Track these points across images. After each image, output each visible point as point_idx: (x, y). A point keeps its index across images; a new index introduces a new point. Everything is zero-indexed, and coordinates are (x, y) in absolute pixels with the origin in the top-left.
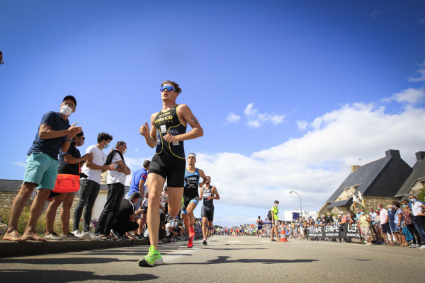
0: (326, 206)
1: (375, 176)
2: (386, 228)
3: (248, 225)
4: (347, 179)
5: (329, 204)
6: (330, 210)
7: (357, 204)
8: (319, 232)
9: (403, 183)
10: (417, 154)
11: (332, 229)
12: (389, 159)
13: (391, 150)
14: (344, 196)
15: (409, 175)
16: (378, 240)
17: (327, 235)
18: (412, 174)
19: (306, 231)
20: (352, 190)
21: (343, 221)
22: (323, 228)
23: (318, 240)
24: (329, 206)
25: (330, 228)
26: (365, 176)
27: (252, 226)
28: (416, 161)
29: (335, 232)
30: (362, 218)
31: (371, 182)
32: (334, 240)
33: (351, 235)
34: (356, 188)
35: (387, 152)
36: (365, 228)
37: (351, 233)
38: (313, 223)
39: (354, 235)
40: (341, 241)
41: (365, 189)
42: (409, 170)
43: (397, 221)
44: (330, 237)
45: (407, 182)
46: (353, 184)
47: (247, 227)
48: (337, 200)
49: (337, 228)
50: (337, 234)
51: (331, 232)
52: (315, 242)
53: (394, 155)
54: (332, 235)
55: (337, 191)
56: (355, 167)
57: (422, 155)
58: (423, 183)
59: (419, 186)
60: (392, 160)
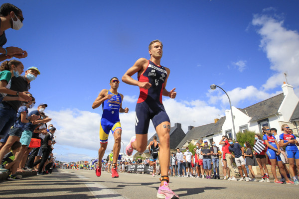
8: (133, 168)
10: (189, 127)
12: (175, 128)
13: (177, 124)
17: (138, 170)
18: (185, 137)
23: (131, 173)
25: (139, 166)
28: (188, 130)
29: (142, 168)
32: (141, 173)
33: (150, 170)
35: (175, 124)
37: (150, 169)
38: (131, 163)
39: (151, 170)
40: (144, 173)
42: (184, 135)
45: (182, 141)
47: (82, 162)
49: (143, 166)
50: (143, 170)
51: (140, 169)
53: (179, 126)
54: (140, 170)
57: (191, 128)
58: (189, 143)
59: (187, 145)
60: (177, 129)
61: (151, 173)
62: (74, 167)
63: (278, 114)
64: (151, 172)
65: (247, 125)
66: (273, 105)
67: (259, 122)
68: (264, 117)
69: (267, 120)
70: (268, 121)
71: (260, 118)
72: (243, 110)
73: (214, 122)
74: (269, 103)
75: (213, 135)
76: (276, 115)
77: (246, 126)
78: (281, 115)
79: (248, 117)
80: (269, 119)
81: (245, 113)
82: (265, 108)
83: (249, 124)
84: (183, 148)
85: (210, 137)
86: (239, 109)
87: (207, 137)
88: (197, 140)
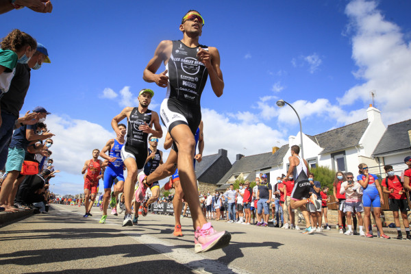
1: (208, 167)
2: (209, 208)
8: (161, 208)
9: (224, 174)
10: (237, 155)
12: (219, 156)
13: (222, 150)
15: (229, 169)
17: (167, 210)
18: (231, 169)
22: (165, 206)
25: (170, 206)
28: (235, 160)
31: (204, 171)
35: (219, 150)
42: (230, 166)
44: (168, 212)
45: (226, 175)
53: (224, 153)
57: (240, 157)
58: (236, 177)
59: (233, 180)
60: (221, 157)
63: (358, 146)
65: (317, 157)
66: (354, 133)
67: (333, 155)
68: (340, 148)
69: (343, 152)
70: (345, 154)
71: (334, 150)
72: (312, 138)
73: (271, 151)
74: (347, 131)
75: (270, 168)
76: (356, 147)
77: (315, 159)
78: (362, 148)
79: (319, 146)
80: (346, 152)
81: (316, 142)
82: (342, 137)
83: (319, 157)
84: (227, 183)
85: (266, 171)
86: (308, 136)
87: (261, 170)
88: (248, 174)
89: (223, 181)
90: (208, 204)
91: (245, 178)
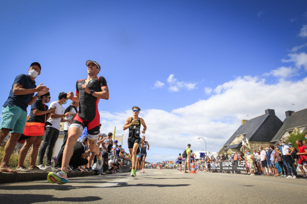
0: (223, 148)
1: (258, 128)
2: (265, 163)
3: (169, 162)
4: (239, 129)
5: (225, 147)
6: (226, 151)
7: (245, 147)
8: (218, 167)
9: (276, 132)
10: (286, 112)
11: (227, 164)
12: (267, 116)
13: (269, 110)
14: (236, 141)
15: (280, 127)
16: (259, 172)
17: (223, 168)
18: (283, 126)
19: (209, 166)
20: (242, 137)
21: (235, 159)
23: (217, 172)
24: (225, 148)
26: (251, 127)
27: (171, 162)
28: (285, 117)
29: (229, 166)
30: (248, 157)
31: (255, 131)
32: (228, 172)
33: (240, 169)
34: (245, 135)
35: (266, 111)
36: (250, 164)
37: (241, 167)
38: (214, 160)
39: (242, 169)
40: (233, 172)
41: (250, 136)
42: (281, 123)
43: (272, 159)
44: (225, 170)
45: (279, 132)
46: (242, 133)
47: (167, 163)
48: (231, 144)
50: (231, 168)
51: (227, 167)
52: (216, 173)
53: (271, 112)
54: (227, 168)
55: (231, 138)
56: (244, 120)
57: (289, 113)
58: (290, 132)
59: (287, 135)
60: (269, 116)
61: (242, 172)
62: (158, 167)
64: (242, 170)
88: (304, 128)
89: (276, 139)
90: (262, 159)
91: (301, 132)
